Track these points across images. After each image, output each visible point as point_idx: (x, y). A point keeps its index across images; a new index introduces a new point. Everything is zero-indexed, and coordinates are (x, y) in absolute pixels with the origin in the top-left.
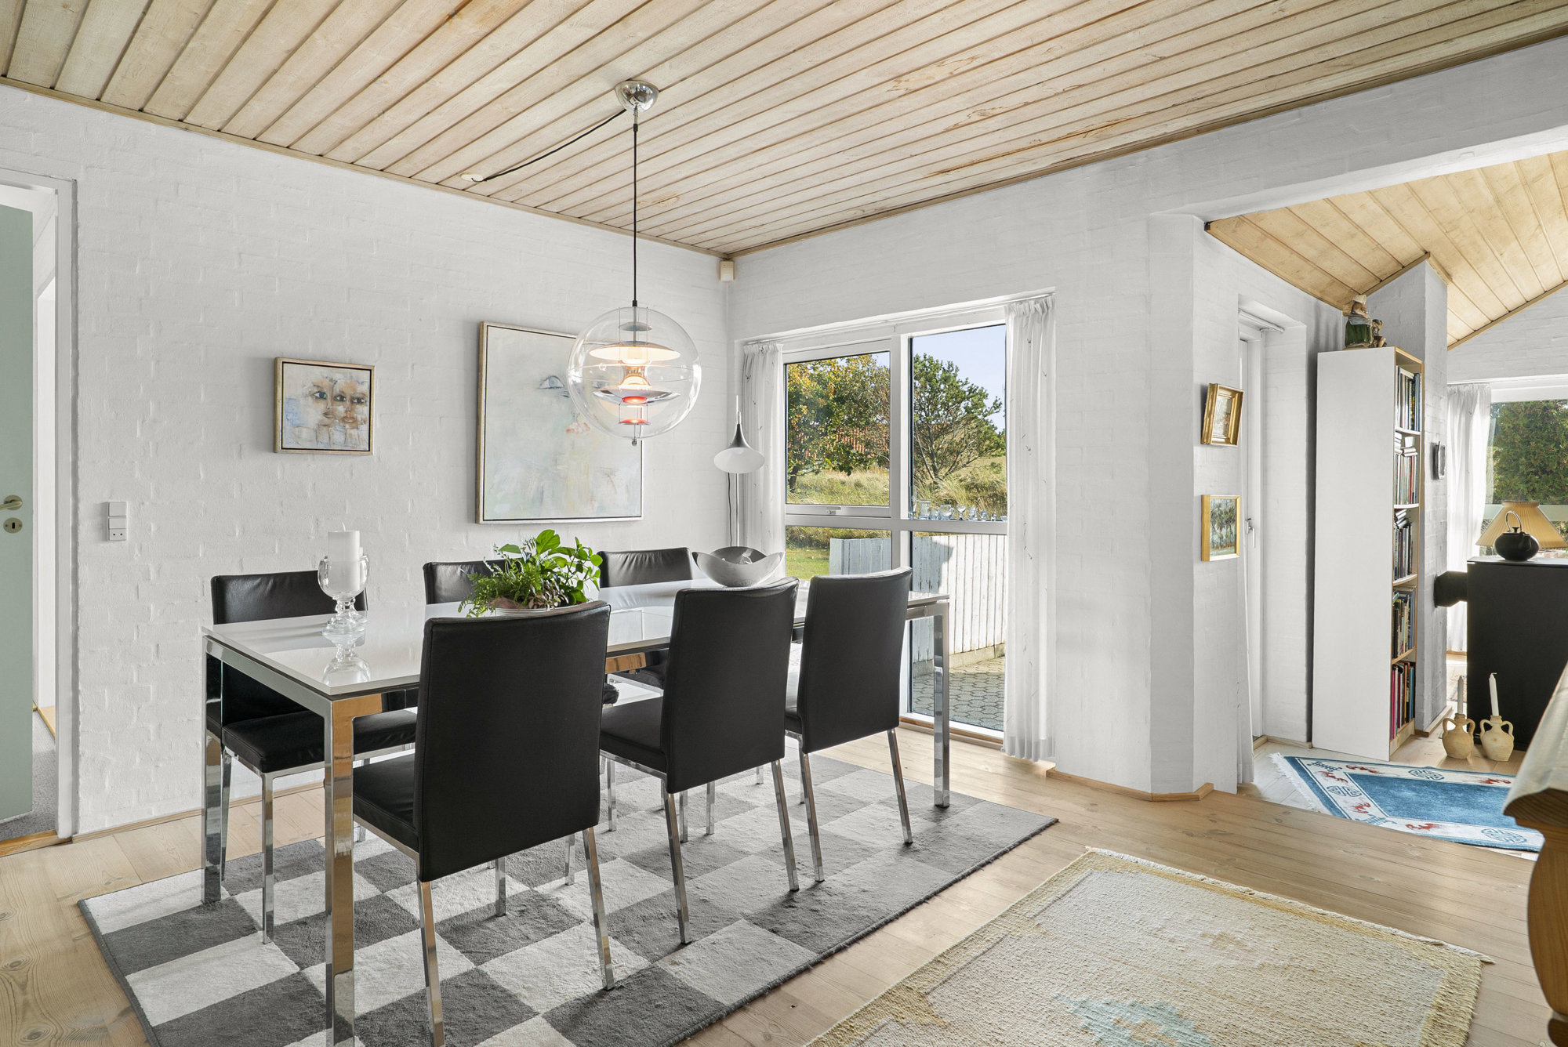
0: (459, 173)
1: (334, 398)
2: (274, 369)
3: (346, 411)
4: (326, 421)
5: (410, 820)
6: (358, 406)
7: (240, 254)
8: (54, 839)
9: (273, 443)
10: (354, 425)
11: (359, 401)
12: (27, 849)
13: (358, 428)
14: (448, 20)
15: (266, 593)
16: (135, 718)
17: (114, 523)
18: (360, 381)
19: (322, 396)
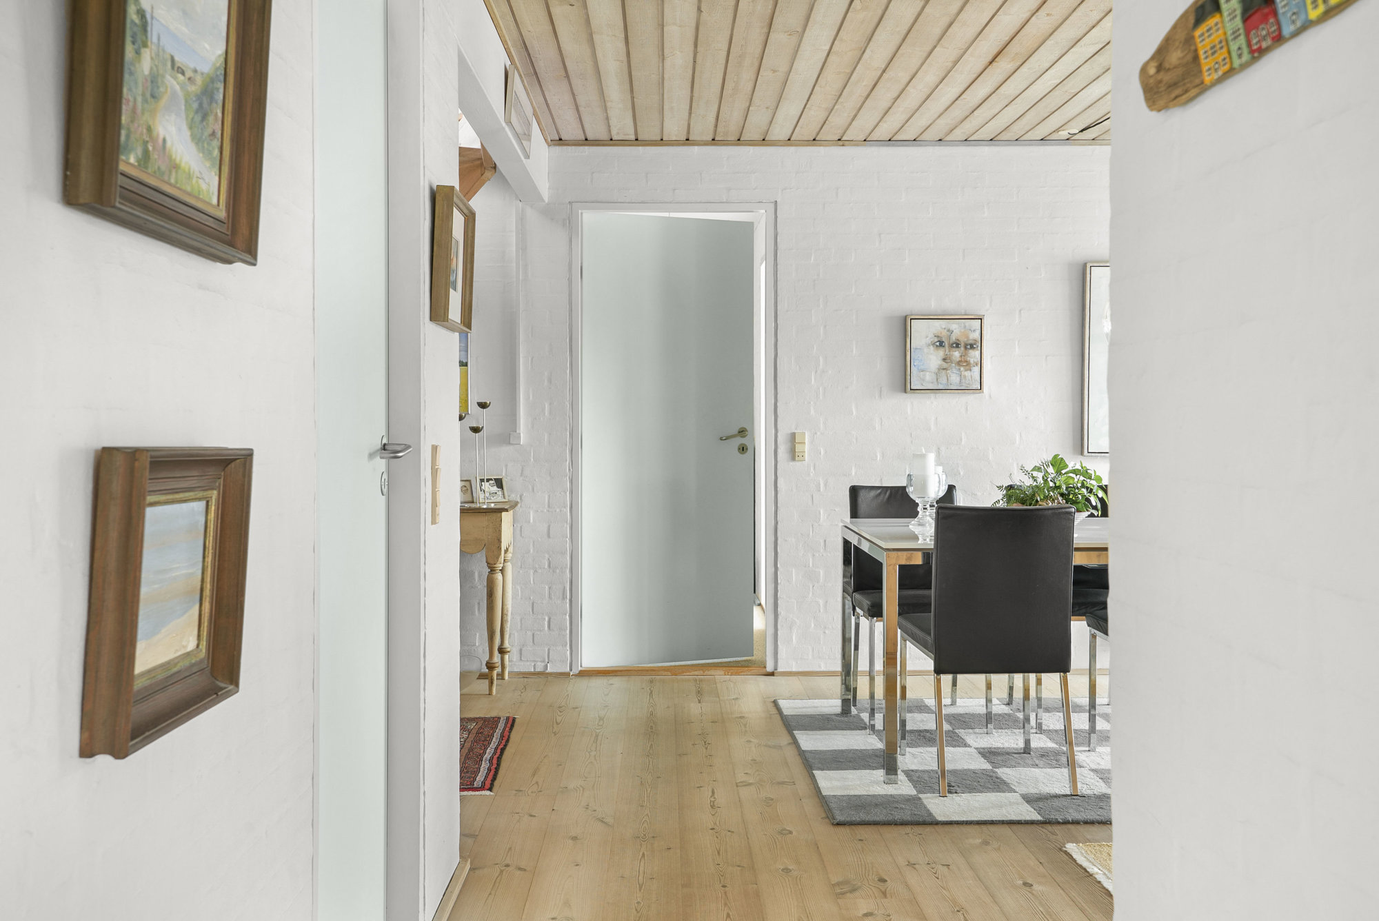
0: (1057, 130)
1: (951, 346)
2: (904, 324)
3: (961, 356)
4: (945, 365)
5: (930, 634)
6: (971, 351)
7: (880, 234)
8: (763, 671)
9: (905, 385)
10: (967, 367)
11: (972, 347)
12: (749, 673)
13: (970, 370)
14: (989, 65)
15: (885, 499)
16: (811, 593)
17: (798, 448)
18: (972, 329)
19: (941, 344)
